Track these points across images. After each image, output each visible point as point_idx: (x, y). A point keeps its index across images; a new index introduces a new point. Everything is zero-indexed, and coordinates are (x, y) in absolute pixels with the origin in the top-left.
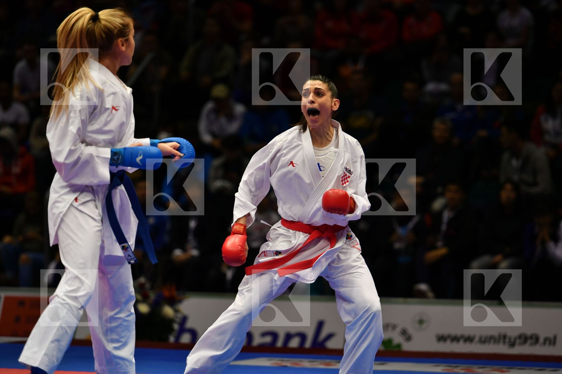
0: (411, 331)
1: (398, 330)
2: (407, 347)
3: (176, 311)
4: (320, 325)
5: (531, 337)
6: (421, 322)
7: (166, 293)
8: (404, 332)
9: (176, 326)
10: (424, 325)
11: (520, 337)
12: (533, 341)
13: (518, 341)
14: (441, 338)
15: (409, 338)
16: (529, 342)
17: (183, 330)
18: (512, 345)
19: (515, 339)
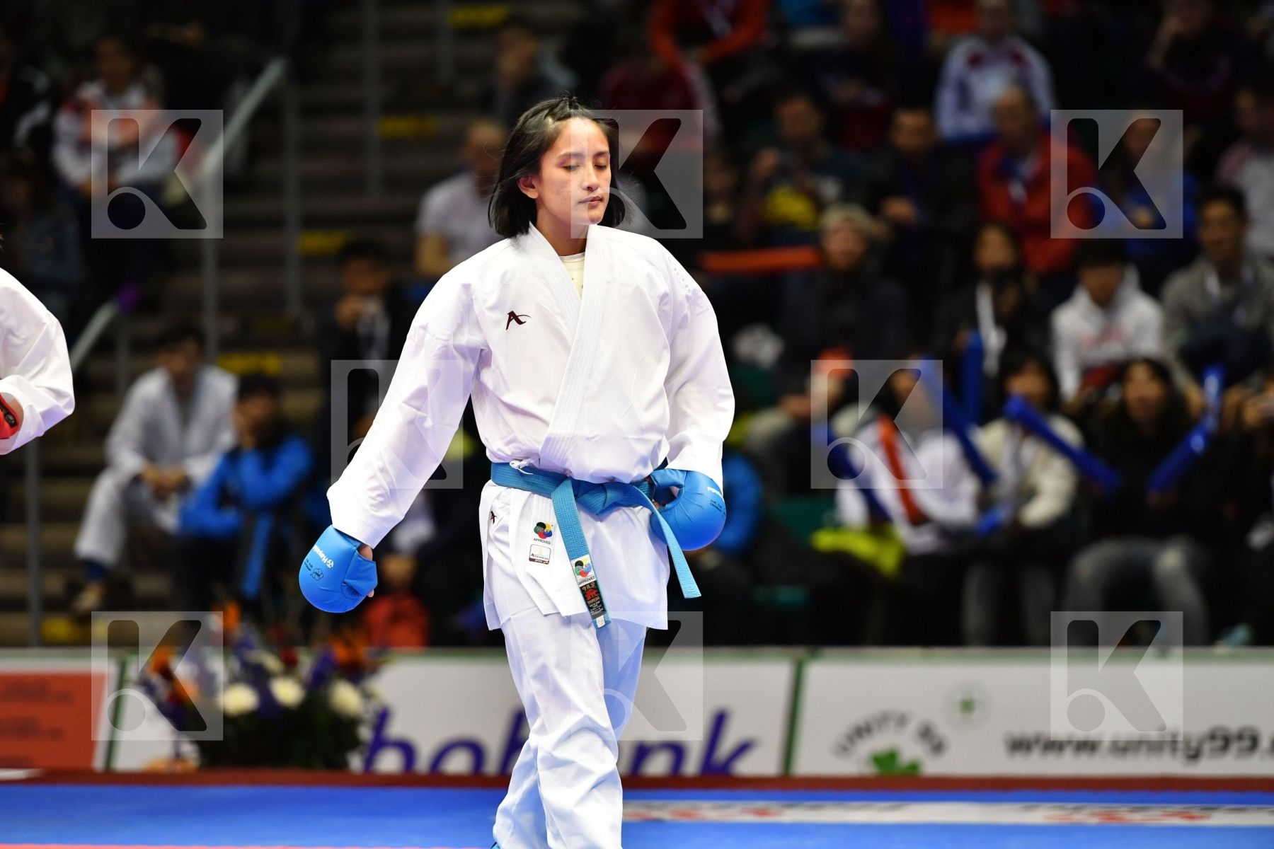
0: (943, 729)
1: (913, 727)
2: (933, 767)
3: (367, 696)
4: (719, 722)
5: (1240, 737)
6: (967, 706)
7: (340, 653)
8: (926, 733)
9: (365, 733)
10: (976, 714)
11: (1212, 736)
12: (1246, 743)
13: (1207, 747)
14: (1019, 745)
15: (938, 748)
16: (1234, 747)
17: (380, 743)
18: (1194, 755)
19: (1200, 743)
